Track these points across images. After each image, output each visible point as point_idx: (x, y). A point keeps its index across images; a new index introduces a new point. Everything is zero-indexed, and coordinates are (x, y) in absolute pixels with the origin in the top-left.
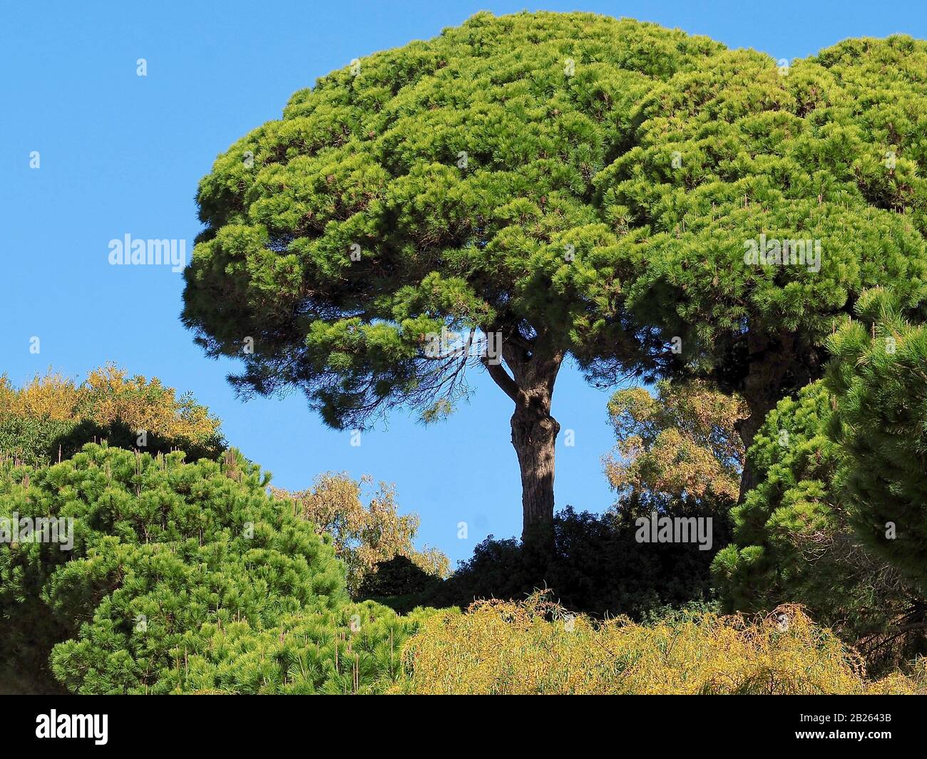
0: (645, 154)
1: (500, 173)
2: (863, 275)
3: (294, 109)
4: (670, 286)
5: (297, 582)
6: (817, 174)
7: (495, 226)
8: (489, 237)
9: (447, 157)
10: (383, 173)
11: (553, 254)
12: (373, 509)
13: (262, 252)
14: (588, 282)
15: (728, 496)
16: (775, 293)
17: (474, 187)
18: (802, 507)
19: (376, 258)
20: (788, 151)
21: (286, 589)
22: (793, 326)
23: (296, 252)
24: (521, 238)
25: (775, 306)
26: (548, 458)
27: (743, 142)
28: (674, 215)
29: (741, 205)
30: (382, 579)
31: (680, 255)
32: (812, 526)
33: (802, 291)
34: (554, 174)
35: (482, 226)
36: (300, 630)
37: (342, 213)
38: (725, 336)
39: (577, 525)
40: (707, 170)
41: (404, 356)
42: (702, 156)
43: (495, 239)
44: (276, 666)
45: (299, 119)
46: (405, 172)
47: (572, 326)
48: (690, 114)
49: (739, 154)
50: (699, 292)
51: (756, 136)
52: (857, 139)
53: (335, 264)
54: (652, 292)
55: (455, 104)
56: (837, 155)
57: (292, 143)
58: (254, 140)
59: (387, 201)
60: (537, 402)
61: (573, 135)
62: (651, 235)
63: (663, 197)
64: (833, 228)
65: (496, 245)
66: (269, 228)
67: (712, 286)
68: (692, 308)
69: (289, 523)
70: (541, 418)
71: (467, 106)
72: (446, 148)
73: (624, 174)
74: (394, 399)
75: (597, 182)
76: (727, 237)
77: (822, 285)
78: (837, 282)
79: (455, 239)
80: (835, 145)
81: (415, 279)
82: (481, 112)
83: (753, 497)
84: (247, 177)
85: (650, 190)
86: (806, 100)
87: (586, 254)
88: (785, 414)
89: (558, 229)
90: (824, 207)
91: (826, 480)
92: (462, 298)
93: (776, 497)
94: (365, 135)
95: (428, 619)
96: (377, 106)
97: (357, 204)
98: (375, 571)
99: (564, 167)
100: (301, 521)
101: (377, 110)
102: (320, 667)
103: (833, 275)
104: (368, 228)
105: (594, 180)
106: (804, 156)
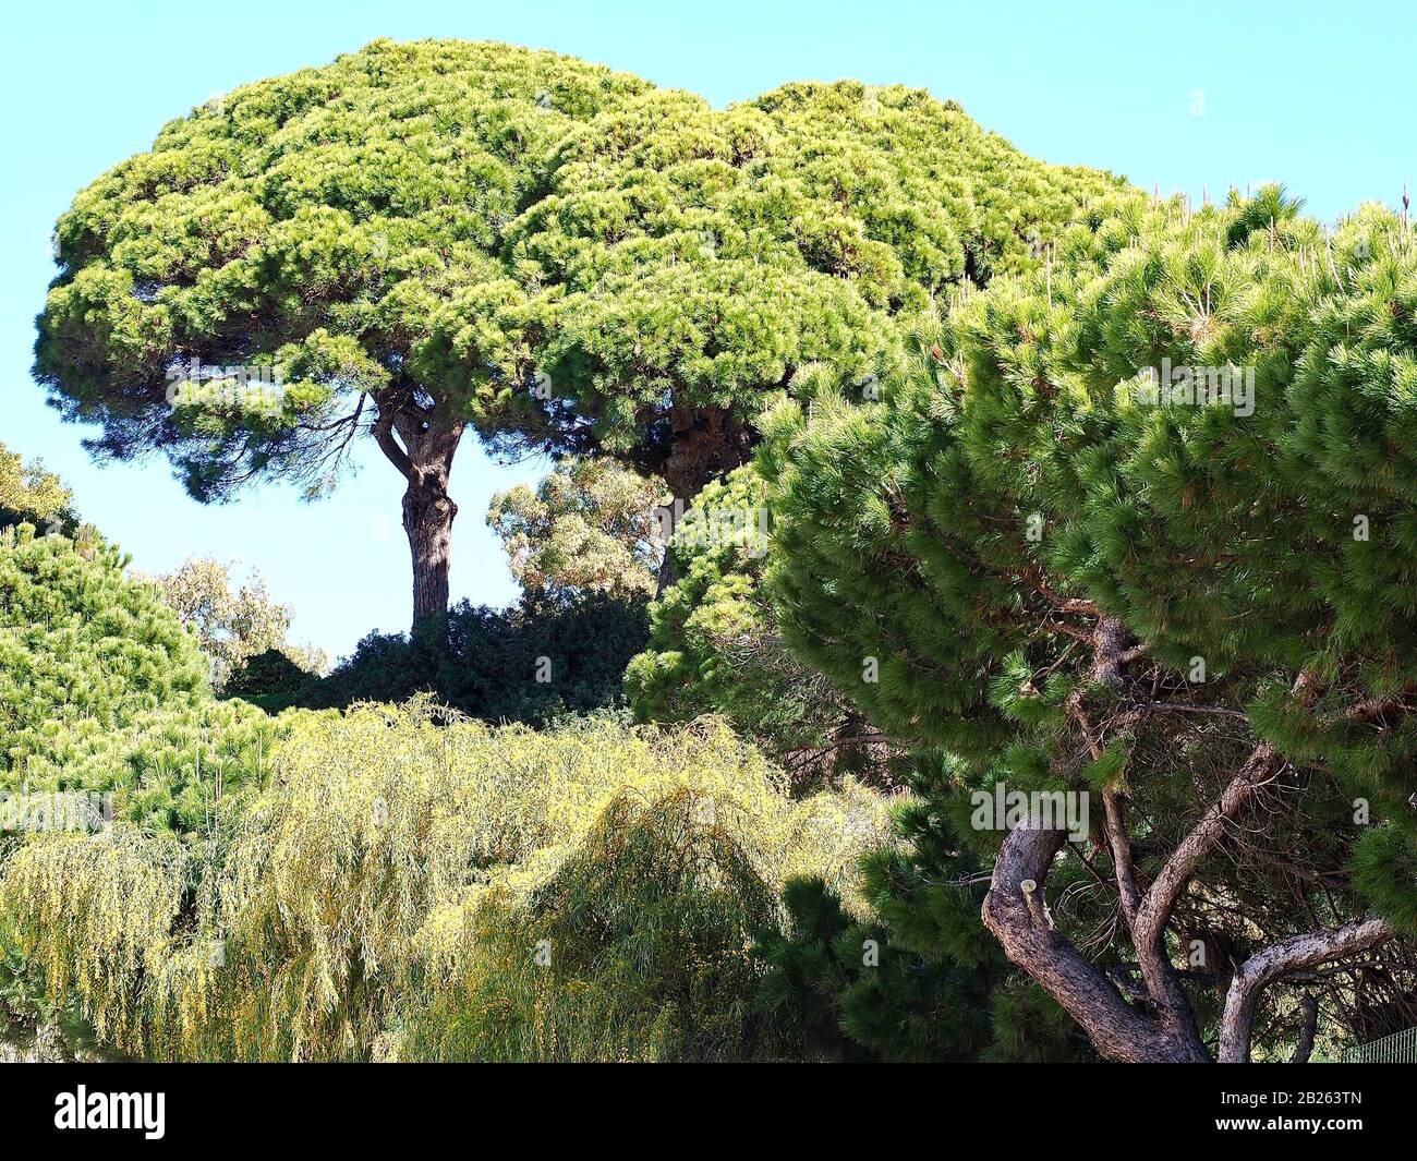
0: (561, 204)
1: (397, 220)
2: (802, 347)
3: (166, 140)
4: (586, 353)
5: (155, 676)
6: (753, 233)
7: (391, 278)
8: (384, 292)
9: (335, 199)
10: (264, 216)
11: (455, 312)
12: (244, 596)
13: (127, 300)
14: (494, 346)
15: (644, 591)
16: (705, 364)
17: (368, 234)
18: (727, 606)
19: (254, 312)
20: (722, 206)
21: (142, 683)
22: (726, 401)
23: (163, 301)
24: (421, 293)
25: (704, 378)
26: (443, 544)
27: (672, 193)
28: (593, 274)
29: (669, 264)
30: (253, 675)
31: (598, 318)
32: (737, 628)
33: (735, 363)
34: (459, 223)
35: (376, 279)
36: (156, 730)
37: (217, 260)
38: (646, 412)
39: (474, 620)
40: (632, 222)
41: (283, 425)
42: (626, 207)
43: (391, 293)
44: (129, 770)
45: (171, 152)
46: (290, 215)
47: (475, 395)
48: (613, 160)
49: (668, 207)
50: (618, 361)
51: (687, 187)
52: (799, 194)
53: (207, 317)
54: (565, 360)
55: (349, 140)
56: (774, 212)
57: (162, 179)
58: (120, 175)
59: (267, 247)
60: (432, 480)
61: (480, 180)
62: (567, 294)
63: (583, 252)
64: (770, 293)
65: (393, 299)
66: (134, 274)
67: (634, 355)
68: (609, 381)
69: (147, 609)
70: (438, 498)
71: (362, 143)
72: (336, 189)
73: (537, 225)
74: (271, 474)
75: (506, 234)
76: (651, 300)
77: (757, 357)
78: (774, 353)
79: (345, 292)
80: (773, 200)
81: (299, 336)
82: (378, 151)
83: (672, 595)
84: (109, 216)
85: (566, 244)
86: (743, 149)
87: (492, 314)
88: (711, 500)
89: (462, 284)
90: (760, 269)
91: (756, 576)
92: (352, 358)
93: (698, 595)
94: (246, 173)
95: (301, 721)
96: (260, 140)
97: (234, 251)
98: (245, 666)
99: (470, 216)
100: (161, 606)
101: (260, 143)
102: (179, 772)
103: (768, 346)
104: (247, 278)
105: (503, 231)
106: (740, 211)
